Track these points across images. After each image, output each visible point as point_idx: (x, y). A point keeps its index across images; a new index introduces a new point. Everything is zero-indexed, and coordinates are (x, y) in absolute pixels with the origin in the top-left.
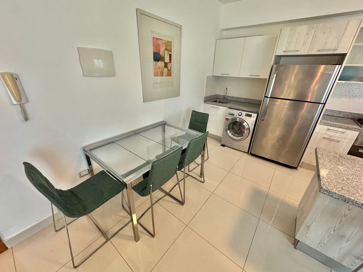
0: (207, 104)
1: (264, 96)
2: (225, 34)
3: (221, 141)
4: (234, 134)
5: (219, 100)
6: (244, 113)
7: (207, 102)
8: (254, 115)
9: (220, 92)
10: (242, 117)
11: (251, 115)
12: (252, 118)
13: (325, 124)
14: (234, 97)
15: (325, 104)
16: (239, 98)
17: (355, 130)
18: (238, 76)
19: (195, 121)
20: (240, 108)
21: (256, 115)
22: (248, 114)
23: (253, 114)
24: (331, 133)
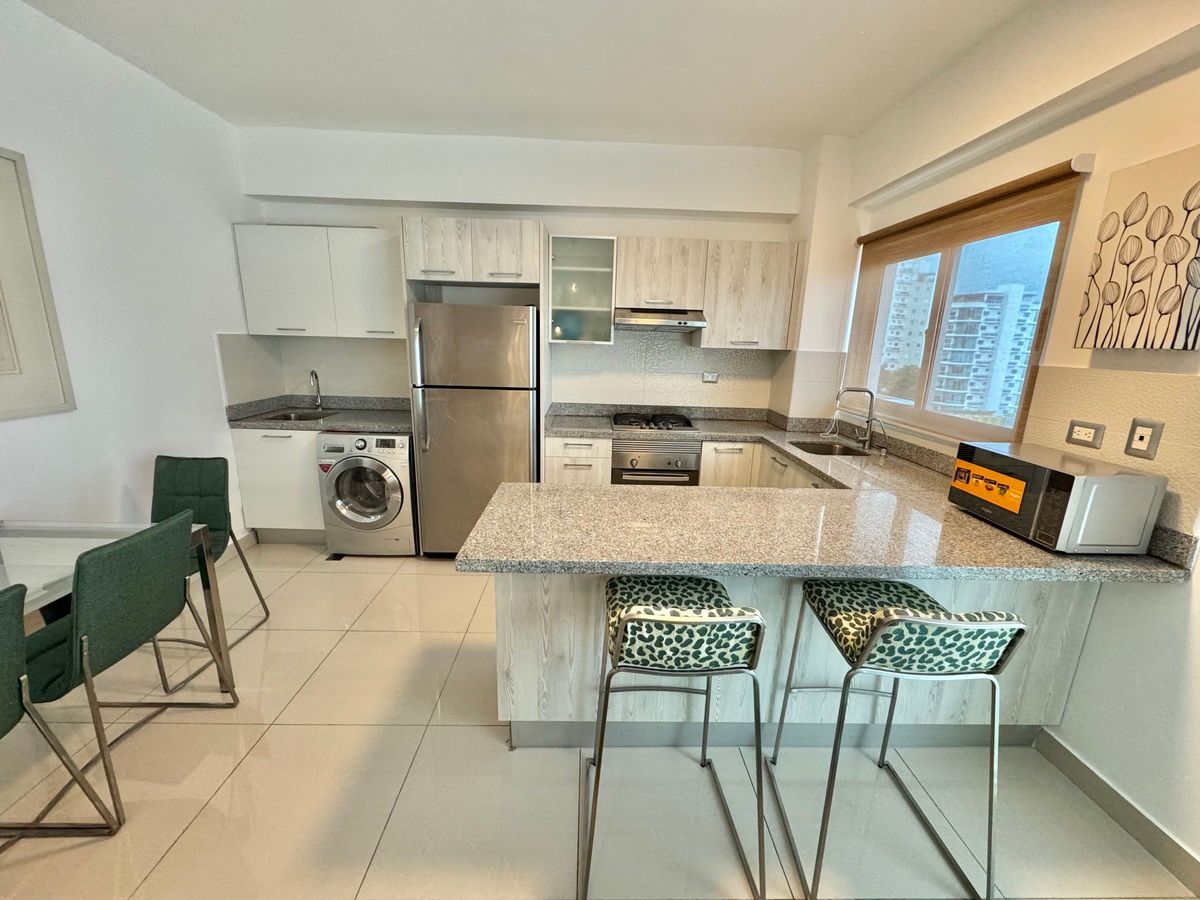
0: (245, 428)
1: (411, 386)
2: (266, 210)
3: (325, 544)
4: (364, 509)
5: (299, 411)
6: (372, 440)
7: (244, 423)
8: (402, 441)
9: (295, 385)
10: (369, 451)
11: (394, 441)
12: (396, 450)
13: (558, 434)
14: (346, 398)
15: (538, 389)
16: (364, 400)
17: (605, 436)
18: (335, 336)
19: (177, 495)
20: (361, 426)
21: (406, 439)
22: (382, 440)
23: (398, 439)
24: (573, 453)
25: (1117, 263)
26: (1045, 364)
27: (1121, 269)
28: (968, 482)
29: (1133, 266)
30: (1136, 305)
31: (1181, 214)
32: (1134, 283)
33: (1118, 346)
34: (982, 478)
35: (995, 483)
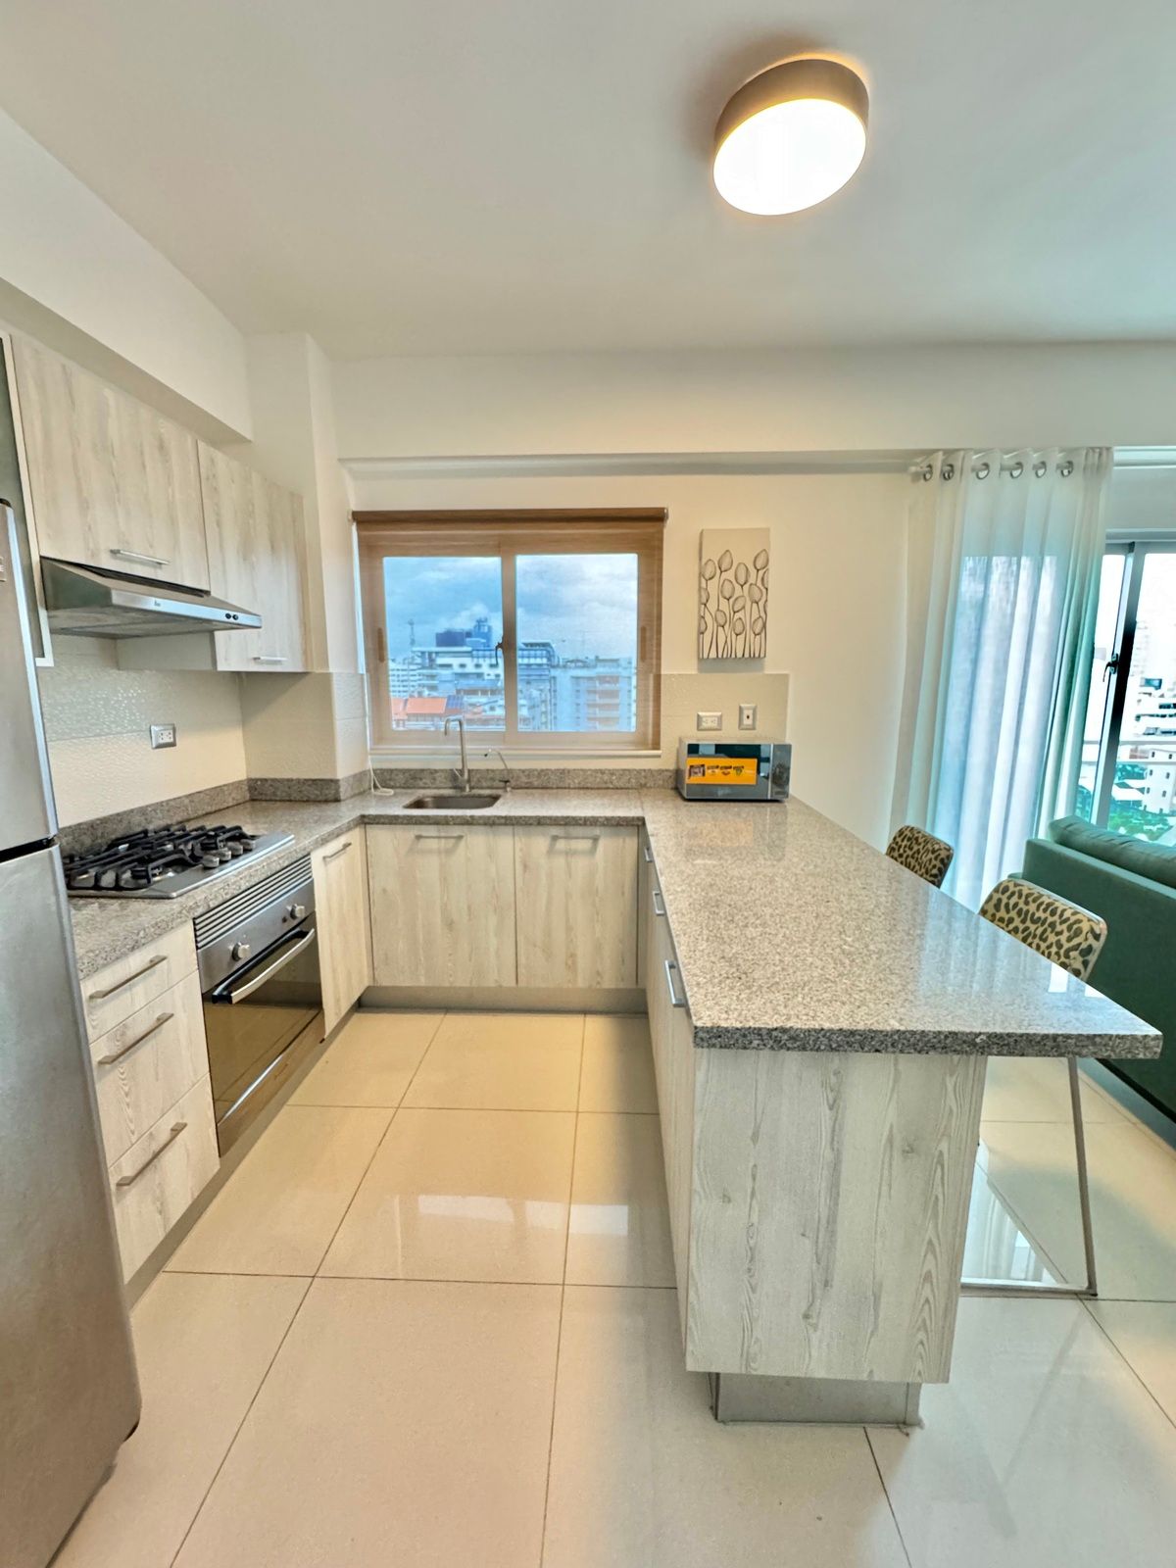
25: (721, 598)
26: (666, 673)
27: (723, 602)
28: (704, 774)
29: (731, 600)
30: (739, 628)
31: (753, 571)
32: (735, 612)
33: (733, 656)
34: (717, 767)
35: (730, 767)
